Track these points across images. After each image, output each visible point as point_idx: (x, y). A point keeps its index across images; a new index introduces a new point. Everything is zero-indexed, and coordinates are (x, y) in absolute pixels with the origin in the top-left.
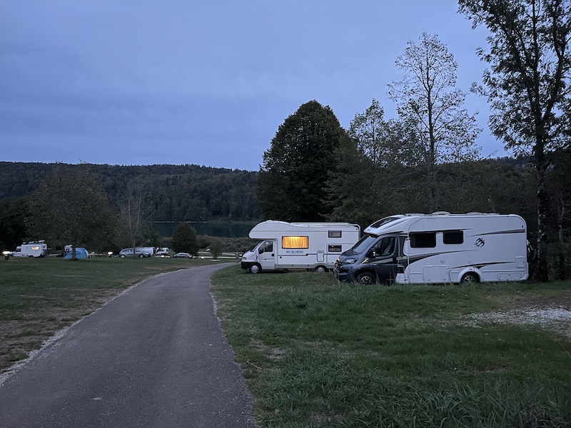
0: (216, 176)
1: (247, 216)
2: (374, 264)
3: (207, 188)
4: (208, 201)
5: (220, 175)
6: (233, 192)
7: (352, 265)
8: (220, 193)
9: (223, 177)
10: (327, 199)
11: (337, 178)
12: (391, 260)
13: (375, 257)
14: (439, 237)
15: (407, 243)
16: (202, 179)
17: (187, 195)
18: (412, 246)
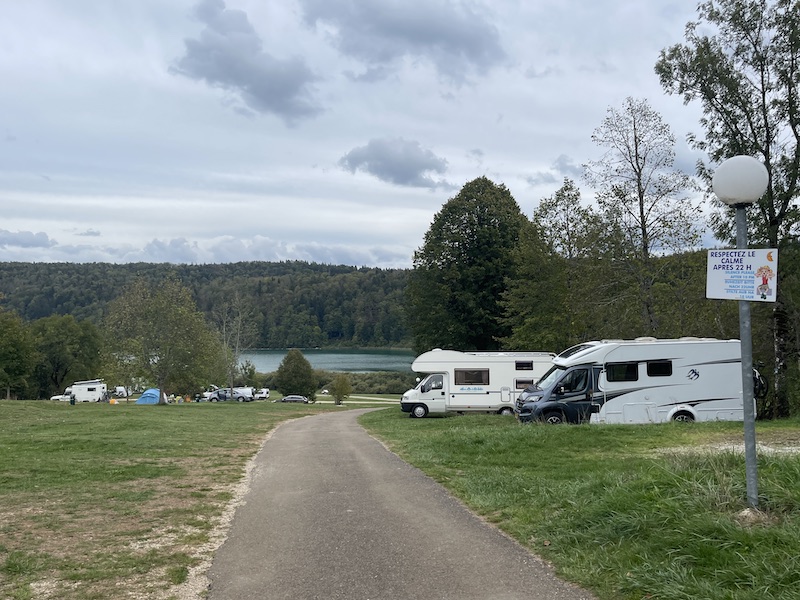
0: (332, 279)
1: (381, 338)
2: (563, 402)
3: (320, 296)
4: (321, 315)
5: (339, 276)
6: (360, 302)
7: (537, 404)
8: (340, 304)
9: (344, 279)
10: (503, 317)
11: (518, 287)
12: (584, 397)
13: (563, 394)
14: (642, 369)
15: (603, 376)
16: (311, 283)
17: (291, 307)
18: (609, 379)
